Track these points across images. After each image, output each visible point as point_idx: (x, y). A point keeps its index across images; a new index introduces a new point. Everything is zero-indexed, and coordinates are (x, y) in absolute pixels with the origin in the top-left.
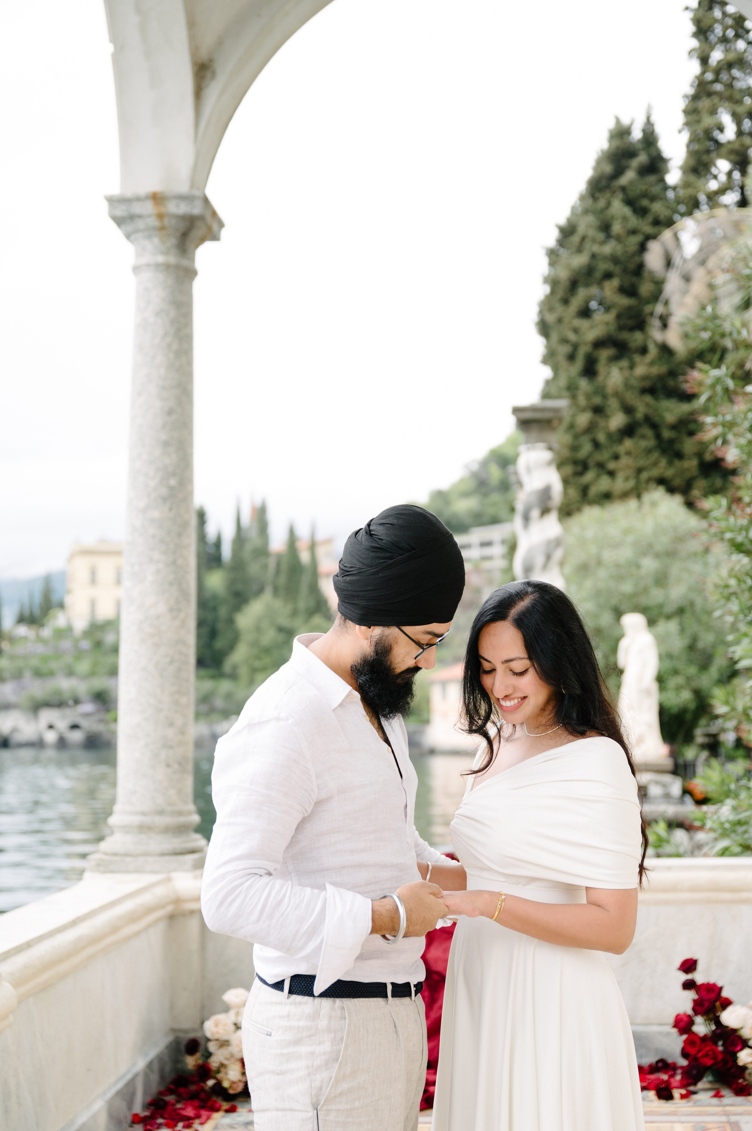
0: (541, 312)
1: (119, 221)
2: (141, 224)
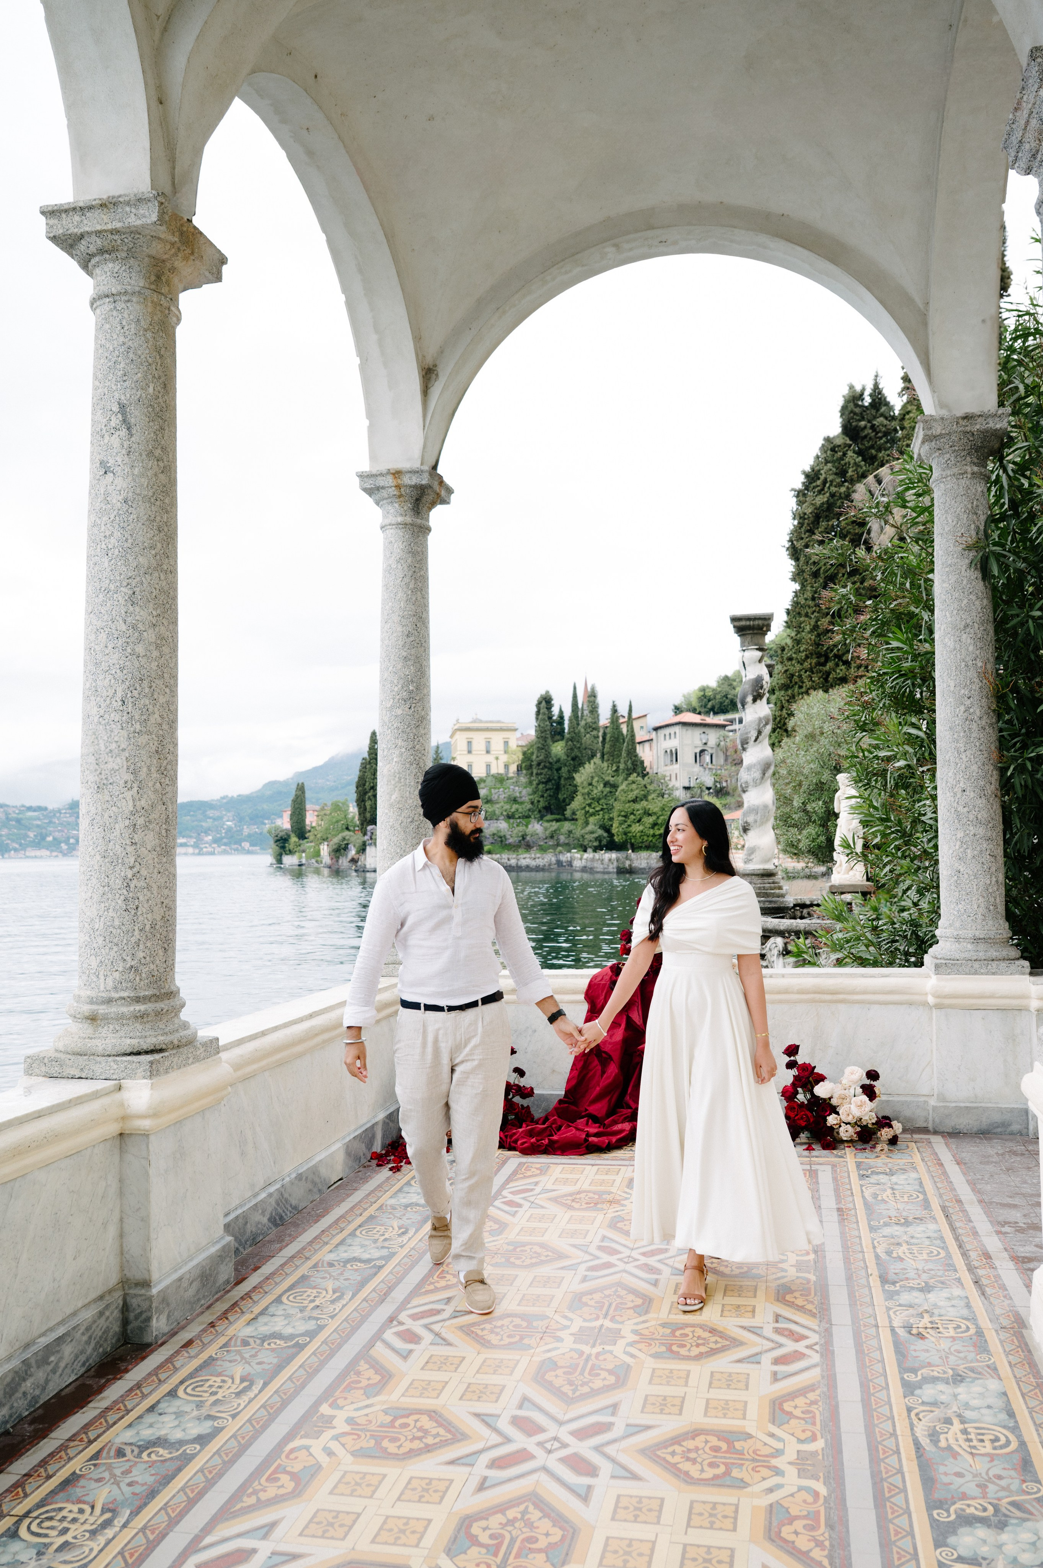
0: (791, 541)
1: (370, 492)
2: (384, 493)
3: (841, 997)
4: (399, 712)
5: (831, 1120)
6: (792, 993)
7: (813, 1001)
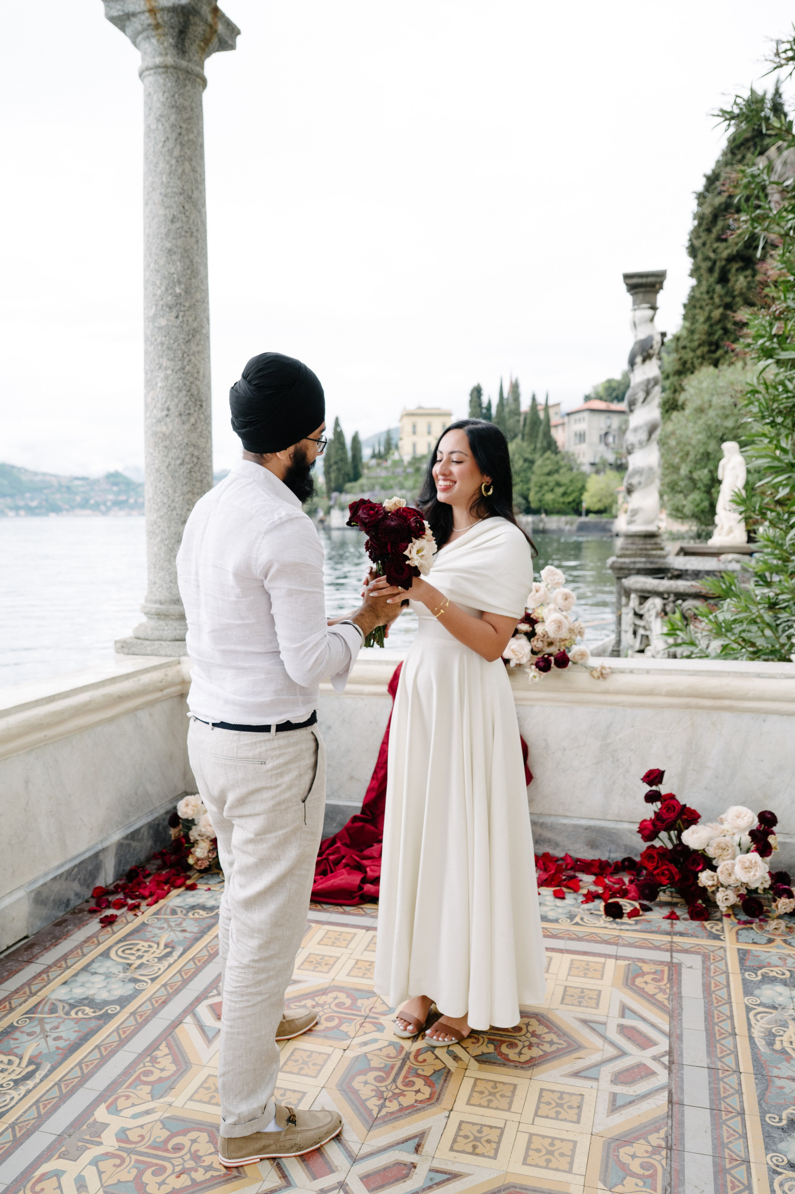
1: (120, 23)
3: (726, 703)
4: (163, 322)
5: (705, 878)
6: (660, 695)
7: (688, 707)
